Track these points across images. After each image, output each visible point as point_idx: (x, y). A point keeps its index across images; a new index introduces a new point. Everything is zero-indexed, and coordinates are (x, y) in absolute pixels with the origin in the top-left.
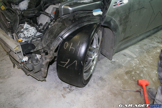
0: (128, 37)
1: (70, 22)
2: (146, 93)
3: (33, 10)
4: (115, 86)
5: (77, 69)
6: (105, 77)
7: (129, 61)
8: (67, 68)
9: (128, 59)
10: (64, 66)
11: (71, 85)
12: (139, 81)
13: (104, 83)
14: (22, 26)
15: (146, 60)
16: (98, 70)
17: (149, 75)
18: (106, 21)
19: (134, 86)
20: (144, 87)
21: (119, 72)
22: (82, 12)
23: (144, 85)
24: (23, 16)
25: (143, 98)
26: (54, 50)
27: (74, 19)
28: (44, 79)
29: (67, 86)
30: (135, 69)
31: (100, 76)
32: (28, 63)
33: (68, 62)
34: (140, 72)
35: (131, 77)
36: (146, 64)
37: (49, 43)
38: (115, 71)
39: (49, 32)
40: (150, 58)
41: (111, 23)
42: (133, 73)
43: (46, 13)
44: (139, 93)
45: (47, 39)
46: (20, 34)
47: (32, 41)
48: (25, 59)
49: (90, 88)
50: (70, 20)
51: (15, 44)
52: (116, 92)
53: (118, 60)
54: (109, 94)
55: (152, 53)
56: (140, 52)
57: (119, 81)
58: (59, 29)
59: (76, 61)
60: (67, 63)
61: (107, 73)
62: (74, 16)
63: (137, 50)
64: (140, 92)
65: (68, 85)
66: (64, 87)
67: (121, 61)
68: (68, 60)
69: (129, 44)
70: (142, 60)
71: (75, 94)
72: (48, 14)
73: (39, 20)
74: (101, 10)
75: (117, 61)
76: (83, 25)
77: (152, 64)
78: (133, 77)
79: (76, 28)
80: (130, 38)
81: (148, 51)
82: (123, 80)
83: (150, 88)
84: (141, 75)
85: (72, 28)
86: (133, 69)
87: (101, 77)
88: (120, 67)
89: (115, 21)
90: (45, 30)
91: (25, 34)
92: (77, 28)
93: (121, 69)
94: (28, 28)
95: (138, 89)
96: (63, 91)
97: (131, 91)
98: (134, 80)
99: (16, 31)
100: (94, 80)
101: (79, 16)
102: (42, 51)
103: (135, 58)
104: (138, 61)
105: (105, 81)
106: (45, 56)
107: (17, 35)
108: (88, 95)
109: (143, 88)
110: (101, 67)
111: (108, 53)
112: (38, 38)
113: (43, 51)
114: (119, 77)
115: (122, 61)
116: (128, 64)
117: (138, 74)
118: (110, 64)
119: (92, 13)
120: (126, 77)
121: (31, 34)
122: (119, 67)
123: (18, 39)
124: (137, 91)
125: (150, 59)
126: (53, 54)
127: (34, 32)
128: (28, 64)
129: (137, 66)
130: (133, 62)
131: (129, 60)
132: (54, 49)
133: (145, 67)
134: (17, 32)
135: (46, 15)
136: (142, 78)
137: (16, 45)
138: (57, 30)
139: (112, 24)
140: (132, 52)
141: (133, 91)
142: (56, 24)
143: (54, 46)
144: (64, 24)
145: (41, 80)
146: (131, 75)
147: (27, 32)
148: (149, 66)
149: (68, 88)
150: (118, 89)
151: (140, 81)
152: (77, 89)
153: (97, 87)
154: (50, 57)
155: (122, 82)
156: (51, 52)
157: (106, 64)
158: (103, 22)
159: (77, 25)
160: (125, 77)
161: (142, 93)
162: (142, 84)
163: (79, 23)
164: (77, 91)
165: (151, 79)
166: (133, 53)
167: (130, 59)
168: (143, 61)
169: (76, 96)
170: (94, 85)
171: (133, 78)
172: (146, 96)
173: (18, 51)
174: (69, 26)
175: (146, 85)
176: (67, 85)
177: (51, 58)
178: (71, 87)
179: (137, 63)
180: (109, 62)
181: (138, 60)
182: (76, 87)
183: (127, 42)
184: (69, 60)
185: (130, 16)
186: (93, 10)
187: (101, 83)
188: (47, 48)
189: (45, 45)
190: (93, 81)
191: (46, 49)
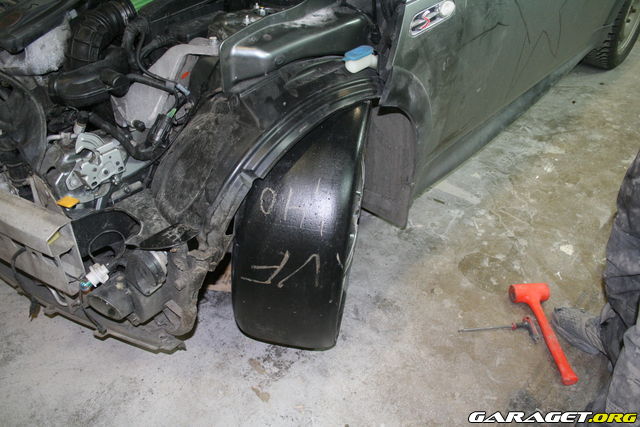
0: (452, 137)
1: (272, 110)
2: (547, 327)
3: (99, 71)
4: (437, 323)
5: (321, 287)
6: (391, 293)
7: (460, 221)
8: (280, 285)
9: (456, 213)
10: (269, 282)
11: (275, 344)
12: (516, 288)
13: (396, 315)
14: (59, 141)
15: (515, 208)
16: (358, 270)
17: (540, 263)
18: (395, 89)
19: (502, 309)
20: (537, 306)
21: (435, 267)
22: (305, 63)
23: (535, 300)
24: (58, 100)
25: (541, 348)
26: (224, 227)
27: (285, 95)
28: (178, 341)
29: (264, 354)
30: (488, 246)
31: (373, 295)
32: (110, 290)
33: (283, 264)
34: (508, 256)
35: (483, 279)
36: (521, 225)
37: (197, 200)
38: (423, 266)
39: (185, 156)
40: (526, 199)
41: (410, 93)
42: (486, 263)
43: (154, 77)
44: (526, 332)
45: (184, 185)
46: (64, 178)
47: (110, 197)
48: (98, 274)
49: (351, 345)
50: (269, 100)
51: (49, 219)
52: (448, 343)
53: (420, 222)
54: (423, 354)
55: (529, 182)
56: (488, 184)
57: (445, 301)
58: (230, 139)
59: (314, 255)
60: (279, 268)
61: (396, 276)
62: (281, 84)
63: (476, 175)
64: (528, 328)
65: (266, 345)
66: (251, 360)
67: (433, 225)
68: (283, 257)
69: (454, 158)
70: (504, 209)
71: (304, 379)
72: (163, 81)
73: (120, 108)
74: (372, 50)
75: (419, 226)
76: (322, 116)
77: (538, 220)
78: (488, 278)
79: (301, 130)
80: (459, 137)
81: (514, 173)
82: (458, 294)
83: (559, 310)
84: (515, 267)
85: (282, 132)
86: (483, 250)
87: (378, 298)
88: (435, 248)
89: (419, 85)
90: (159, 147)
91: (84, 176)
92: (304, 128)
93: (440, 253)
94: (90, 147)
95: (518, 318)
96: (252, 375)
97: (498, 331)
98: (497, 289)
99: (39, 164)
100: (356, 312)
101: (297, 82)
102: (174, 237)
103: (478, 206)
104: (490, 218)
105: (398, 308)
106: (189, 253)
107: (48, 183)
108: (349, 371)
109: (534, 313)
110: (367, 257)
111: (387, 204)
112: (131, 183)
113: (178, 236)
114: (443, 286)
115: (437, 223)
116: (460, 232)
117: (503, 263)
118: (396, 240)
119: (344, 62)
120: (466, 283)
121: (106, 173)
122: (431, 248)
123: (58, 198)
124: (519, 327)
125: (530, 204)
126: (221, 243)
127: (118, 163)
128: (110, 293)
129: (493, 234)
130: (473, 222)
131: (460, 216)
132: (224, 221)
133: (519, 234)
134: (44, 171)
135: (153, 85)
136: (521, 275)
137: (54, 222)
138: (225, 145)
139: (413, 96)
140: (460, 185)
141: (502, 328)
142: (209, 122)
143: (222, 211)
144: (247, 120)
145: (168, 348)
146: (480, 273)
147: (93, 166)
148: (533, 229)
149: (267, 359)
150: (452, 331)
151: (519, 290)
152: (302, 359)
153: (374, 336)
154: (209, 254)
155: (458, 301)
156: (213, 235)
157: (383, 244)
158: (386, 93)
159: (300, 117)
160: (463, 285)
161: (534, 328)
162: (527, 298)
163: (306, 111)
164: (307, 366)
165: (551, 275)
166: (467, 188)
167: (463, 213)
168: (506, 216)
169: (306, 386)
170: (363, 331)
171: (491, 283)
172: (552, 337)
173: (62, 247)
174: (271, 127)
175: (543, 301)
176: (260, 348)
177: (213, 258)
178: (279, 354)
179: (491, 224)
180: (389, 234)
181: (491, 213)
182: (298, 350)
183: (449, 153)
184: (287, 255)
185: (461, 59)
186: (346, 54)
187: (385, 318)
188: (190, 221)
189: (178, 210)
190: (354, 316)
191: (187, 226)
